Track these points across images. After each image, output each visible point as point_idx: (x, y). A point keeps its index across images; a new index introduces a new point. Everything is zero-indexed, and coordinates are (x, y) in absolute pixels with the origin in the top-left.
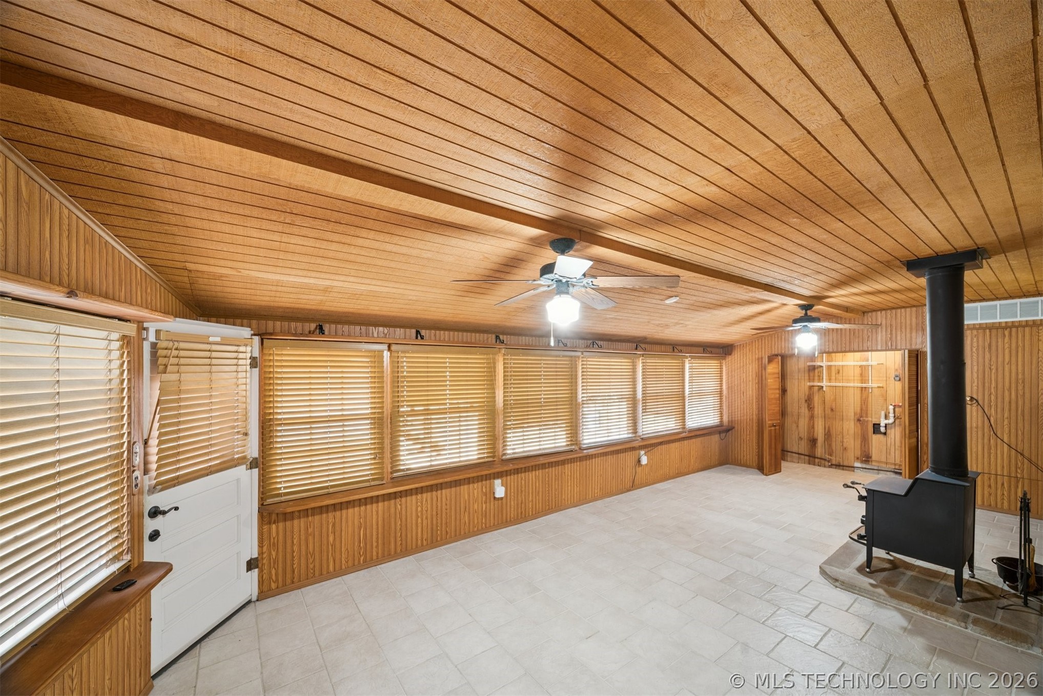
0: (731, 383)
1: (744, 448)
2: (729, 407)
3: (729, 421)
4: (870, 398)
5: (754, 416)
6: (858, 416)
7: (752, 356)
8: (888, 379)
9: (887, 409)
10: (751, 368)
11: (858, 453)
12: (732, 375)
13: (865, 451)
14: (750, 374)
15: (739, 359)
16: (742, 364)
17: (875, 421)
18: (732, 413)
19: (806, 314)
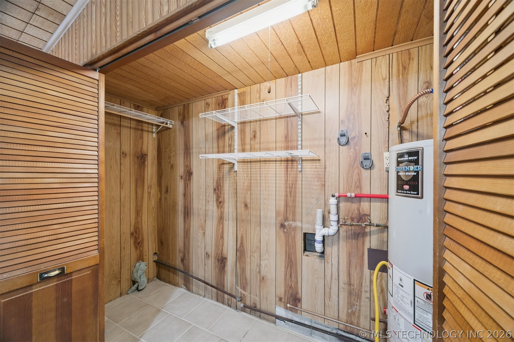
4: (299, 182)
6: (281, 218)
8: (327, 141)
9: (326, 204)
11: (281, 291)
13: (291, 287)
17: (307, 229)
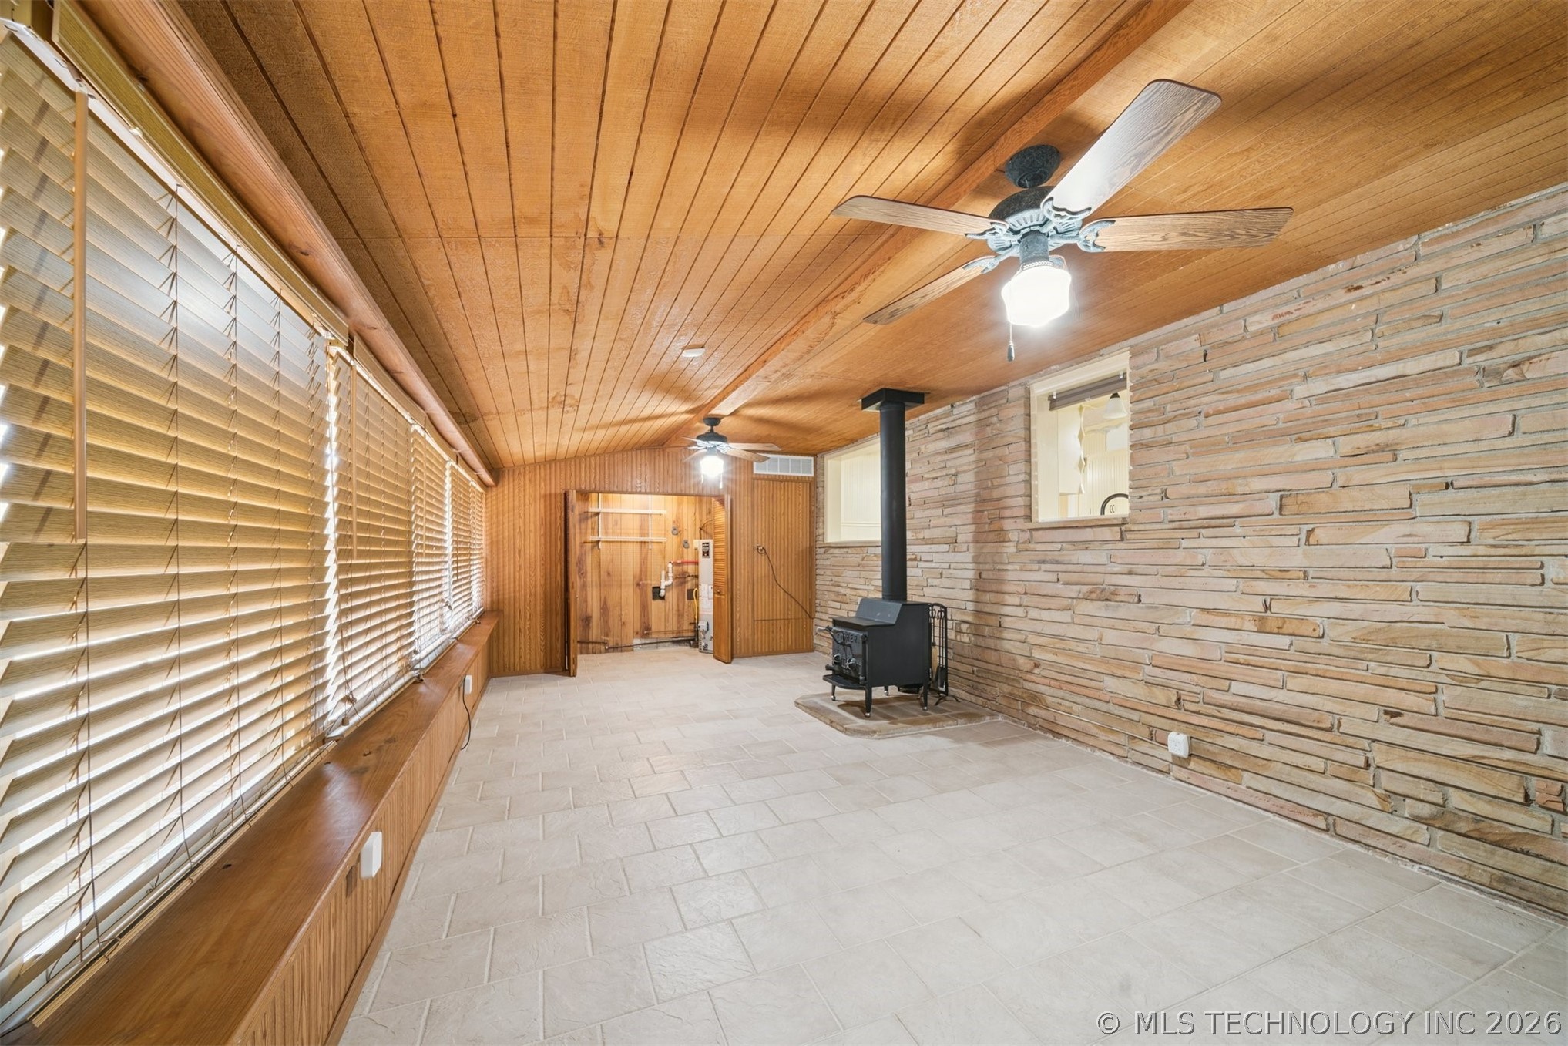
0: (497, 536)
1: (520, 643)
2: (492, 578)
3: (492, 602)
4: (649, 555)
5: (538, 589)
6: (637, 580)
7: (535, 491)
9: (666, 568)
10: (532, 509)
11: (637, 627)
12: (498, 522)
13: (644, 623)
14: (532, 520)
15: (511, 494)
16: (517, 503)
17: (655, 584)
18: (498, 587)
19: (712, 430)
